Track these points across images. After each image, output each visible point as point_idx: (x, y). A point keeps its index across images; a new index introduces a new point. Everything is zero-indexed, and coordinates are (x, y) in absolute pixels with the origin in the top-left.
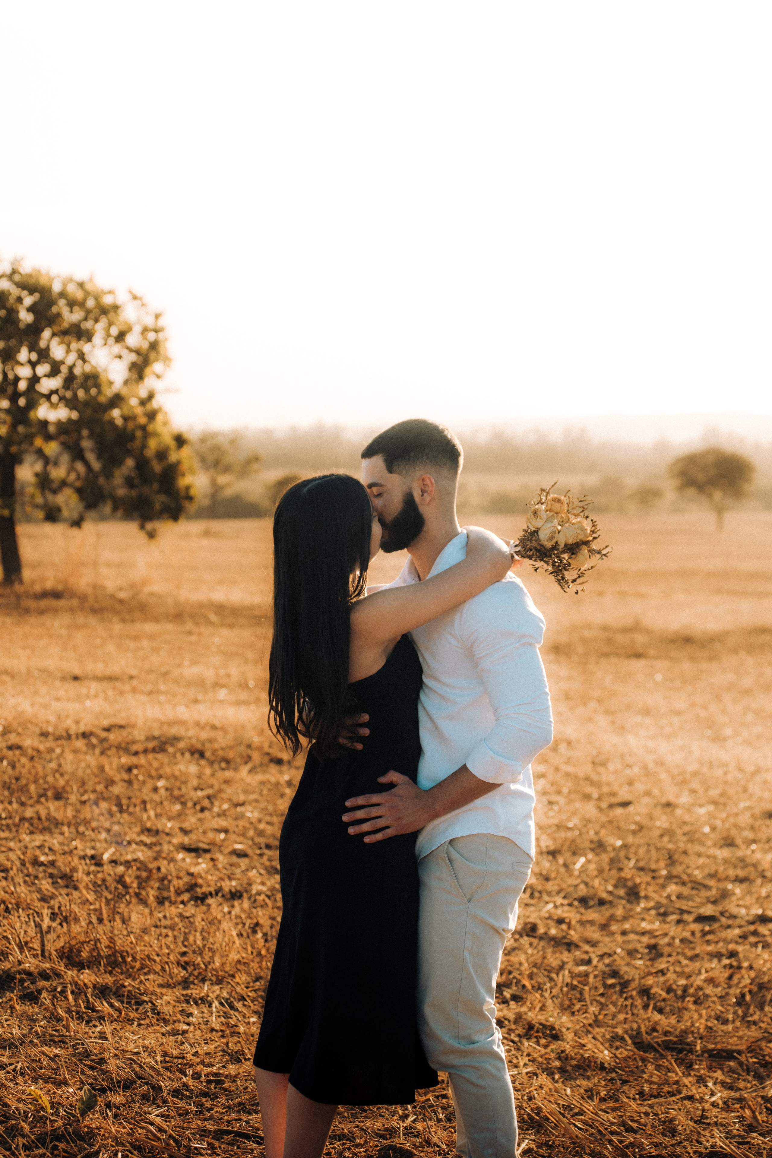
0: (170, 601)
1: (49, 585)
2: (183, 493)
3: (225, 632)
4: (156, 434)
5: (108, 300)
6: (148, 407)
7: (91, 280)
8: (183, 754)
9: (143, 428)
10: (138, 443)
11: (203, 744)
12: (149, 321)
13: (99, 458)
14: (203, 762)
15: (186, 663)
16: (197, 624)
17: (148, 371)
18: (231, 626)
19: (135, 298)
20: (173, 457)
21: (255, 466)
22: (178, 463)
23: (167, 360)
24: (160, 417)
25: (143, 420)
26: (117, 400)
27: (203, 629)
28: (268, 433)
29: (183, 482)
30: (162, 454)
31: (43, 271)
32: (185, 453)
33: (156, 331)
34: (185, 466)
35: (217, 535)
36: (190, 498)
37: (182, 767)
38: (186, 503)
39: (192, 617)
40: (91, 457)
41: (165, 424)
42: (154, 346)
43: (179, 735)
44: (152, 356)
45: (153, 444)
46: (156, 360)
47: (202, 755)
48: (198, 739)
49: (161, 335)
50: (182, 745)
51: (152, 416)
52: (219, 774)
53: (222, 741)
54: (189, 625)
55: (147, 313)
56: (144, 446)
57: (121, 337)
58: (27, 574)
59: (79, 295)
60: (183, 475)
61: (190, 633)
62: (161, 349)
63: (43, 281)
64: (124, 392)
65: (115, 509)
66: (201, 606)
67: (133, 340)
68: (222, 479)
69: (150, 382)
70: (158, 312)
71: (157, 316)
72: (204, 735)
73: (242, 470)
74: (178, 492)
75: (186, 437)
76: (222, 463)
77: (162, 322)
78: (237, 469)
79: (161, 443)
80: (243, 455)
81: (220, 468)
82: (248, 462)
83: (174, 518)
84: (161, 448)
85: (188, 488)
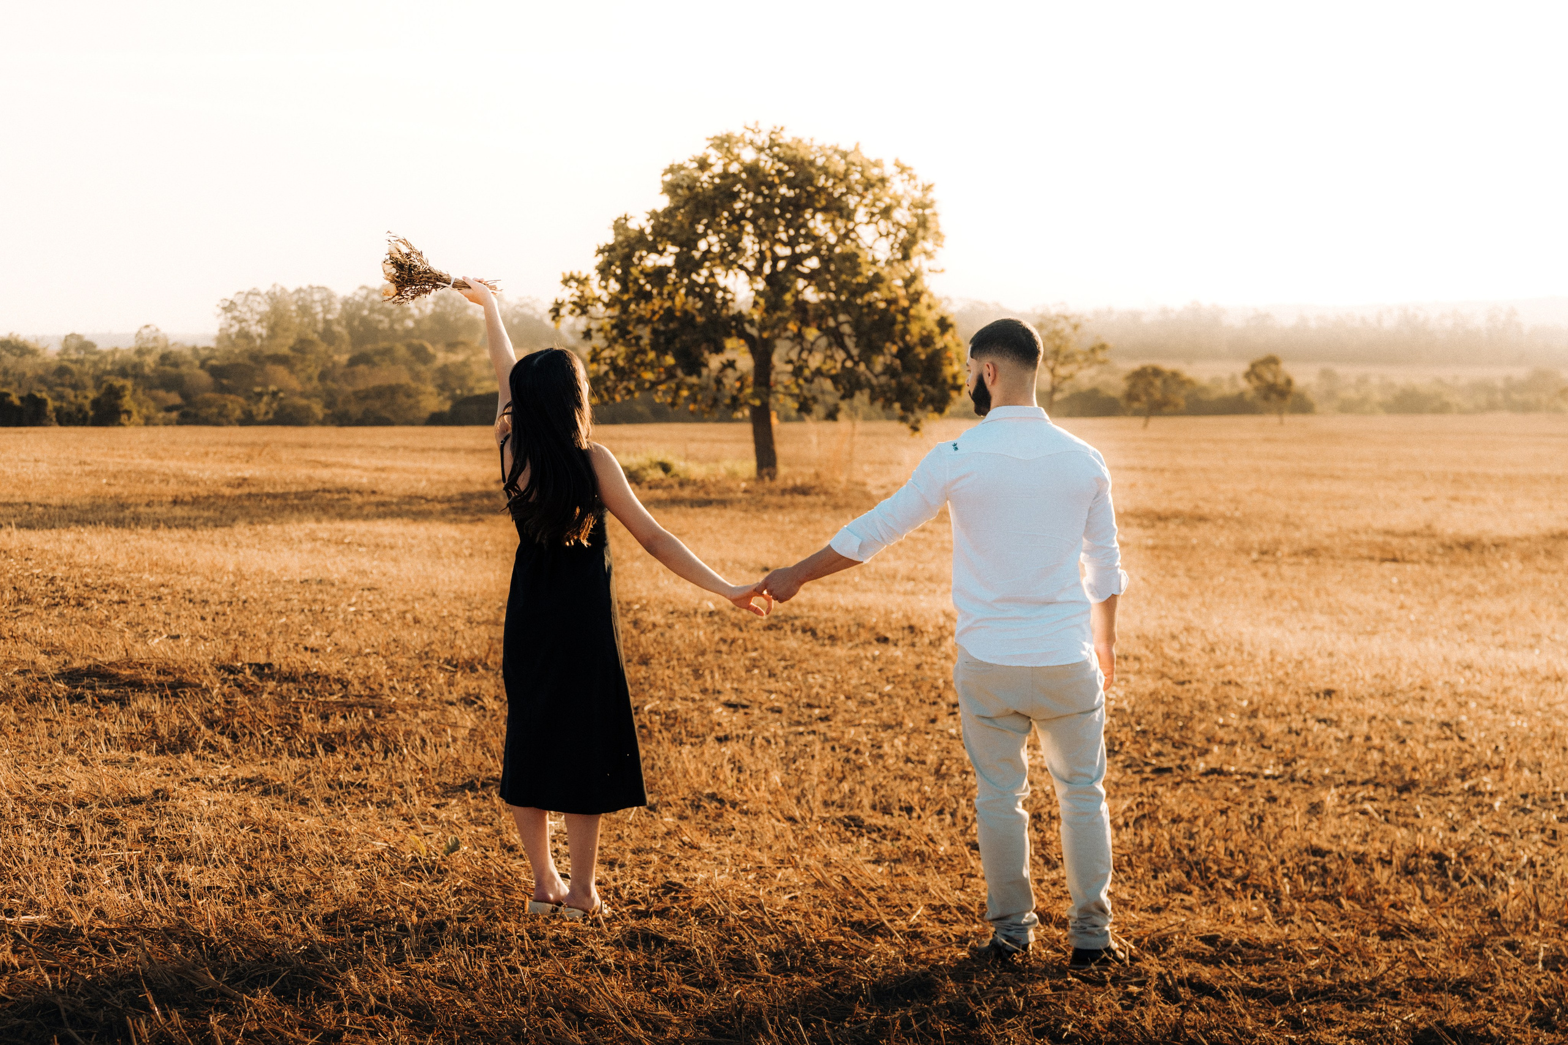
1: (799, 481)
2: (950, 380)
4: (919, 318)
5: (875, 172)
6: (912, 290)
7: (857, 149)
9: (905, 311)
10: (898, 327)
12: (918, 194)
13: (857, 345)
17: (916, 249)
19: (903, 169)
20: (939, 343)
21: (1102, 356)
22: (946, 348)
23: (938, 236)
24: (924, 300)
25: (905, 303)
26: (876, 281)
29: (949, 371)
30: (926, 341)
31: (806, 141)
32: (950, 338)
33: (925, 206)
34: (951, 353)
36: (956, 387)
38: (954, 394)
40: (850, 343)
41: (929, 307)
42: (923, 223)
44: (920, 233)
45: (915, 328)
46: (925, 237)
48: (818, 617)
51: (915, 299)
55: (916, 187)
56: (905, 331)
57: (886, 212)
58: (782, 470)
59: (840, 166)
63: (802, 153)
64: (885, 272)
65: (873, 399)
67: (901, 215)
69: (917, 261)
70: (927, 186)
71: (927, 189)
73: (1086, 360)
74: (945, 381)
75: (950, 320)
76: (1063, 352)
77: (931, 196)
78: (1080, 358)
79: (924, 328)
80: (1088, 342)
81: (1061, 359)
82: (1093, 350)
83: (940, 410)
84: (925, 333)
85: (955, 377)
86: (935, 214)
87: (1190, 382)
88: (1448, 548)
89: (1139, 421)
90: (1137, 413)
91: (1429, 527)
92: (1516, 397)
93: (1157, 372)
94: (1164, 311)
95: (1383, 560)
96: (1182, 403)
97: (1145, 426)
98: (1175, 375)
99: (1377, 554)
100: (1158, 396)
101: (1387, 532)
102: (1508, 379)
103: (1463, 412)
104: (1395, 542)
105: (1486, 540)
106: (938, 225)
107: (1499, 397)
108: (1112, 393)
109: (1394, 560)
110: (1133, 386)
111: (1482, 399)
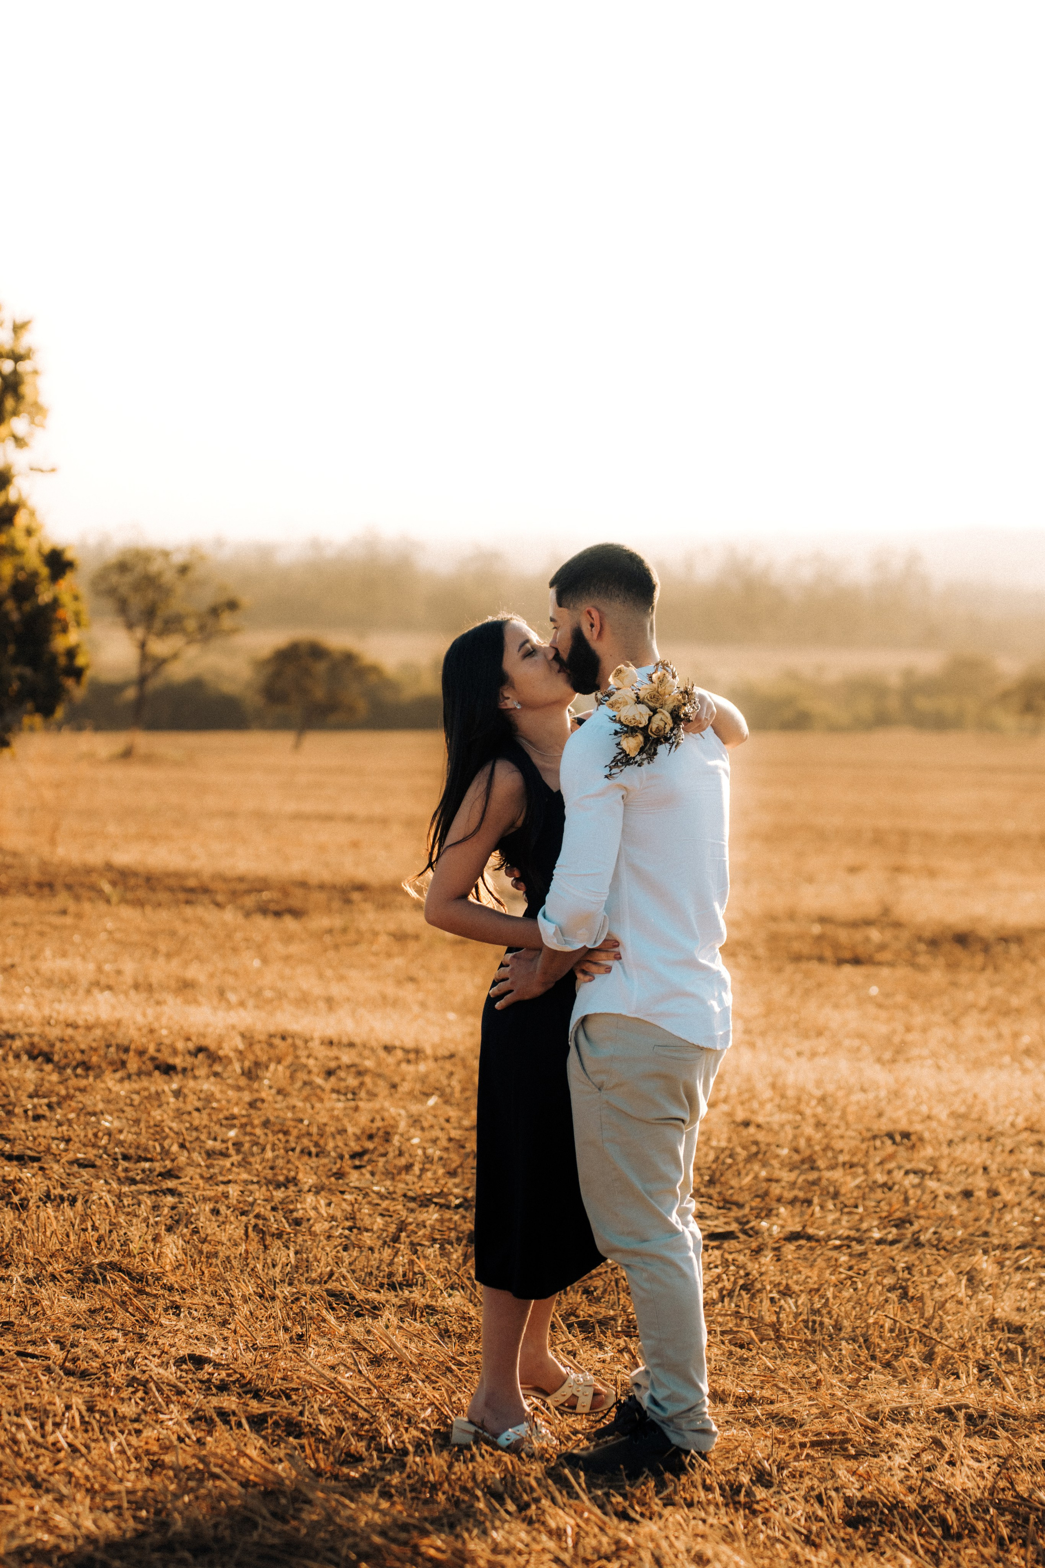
0: (33, 861)
2: (62, 661)
3: (126, 912)
8: (17, 1057)
11: (52, 1045)
14: (48, 1067)
15: (48, 953)
16: (77, 898)
18: (139, 903)
20: (45, 596)
21: (227, 620)
22: (55, 603)
23: (38, 410)
24: (21, 519)
27: (87, 906)
28: (265, 552)
30: (24, 589)
32: (66, 587)
33: (17, 358)
34: (66, 613)
35: (149, 759)
36: (77, 673)
37: (15, 1073)
38: (70, 683)
39: (69, 887)
41: (29, 532)
42: (10, 384)
43: (12, 1031)
46: (15, 413)
47: (49, 1059)
48: (42, 1036)
49: (24, 367)
50: (17, 1044)
52: (73, 1082)
53: (83, 1040)
54: (63, 899)
60: (65, 630)
61: (64, 912)
62: (26, 390)
66: (89, 870)
68: (159, 647)
69: (6, 452)
70: (19, 320)
71: (18, 329)
72: (54, 1033)
73: (202, 628)
74: (54, 658)
75: (69, 555)
76: (163, 613)
77: (28, 340)
78: (191, 624)
79: (20, 568)
80: (207, 597)
81: (158, 624)
82: (215, 611)
83: (47, 711)
84: (22, 576)
85: (71, 653)
86: (35, 372)
87: (374, 669)
88: (934, 943)
89: (284, 740)
90: (281, 724)
91: (886, 911)
92: (923, 703)
93: (316, 651)
94: (315, 544)
95: (840, 962)
96: (362, 707)
97: (297, 746)
98: (349, 658)
99: (828, 953)
100: (319, 693)
101: (823, 920)
102: (908, 673)
103: (834, 728)
104: (843, 935)
105: (984, 931)
106: (36, 391)
107: (893, 704)
108: (229, 688)
109: (856, 961)
110: (277, 675)
111: (865, 707)
